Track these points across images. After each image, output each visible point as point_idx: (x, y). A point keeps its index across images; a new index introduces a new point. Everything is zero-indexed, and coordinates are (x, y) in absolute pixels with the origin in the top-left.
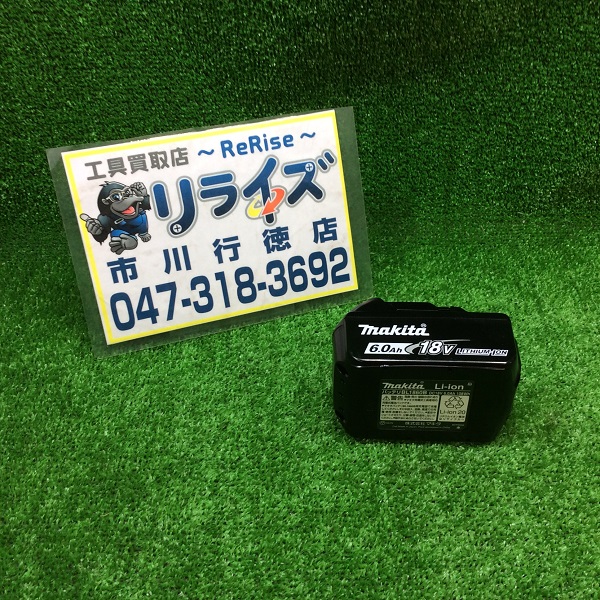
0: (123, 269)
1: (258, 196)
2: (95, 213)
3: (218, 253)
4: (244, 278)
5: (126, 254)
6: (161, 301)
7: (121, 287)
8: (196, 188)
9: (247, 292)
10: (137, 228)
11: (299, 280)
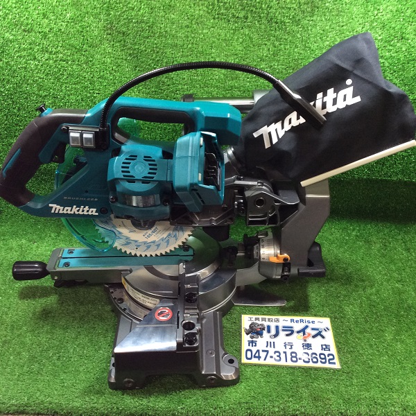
0: (252, 343)
1: (302, 334)
2: (248, 328)
3: (285, 346)
4: (294, 355)
5: (254, 339)
6: (263, 355)
7: (250, 348)
8: (280, 328)
9: (294, 359)
10: (260, 334)
11: (315, 360)
